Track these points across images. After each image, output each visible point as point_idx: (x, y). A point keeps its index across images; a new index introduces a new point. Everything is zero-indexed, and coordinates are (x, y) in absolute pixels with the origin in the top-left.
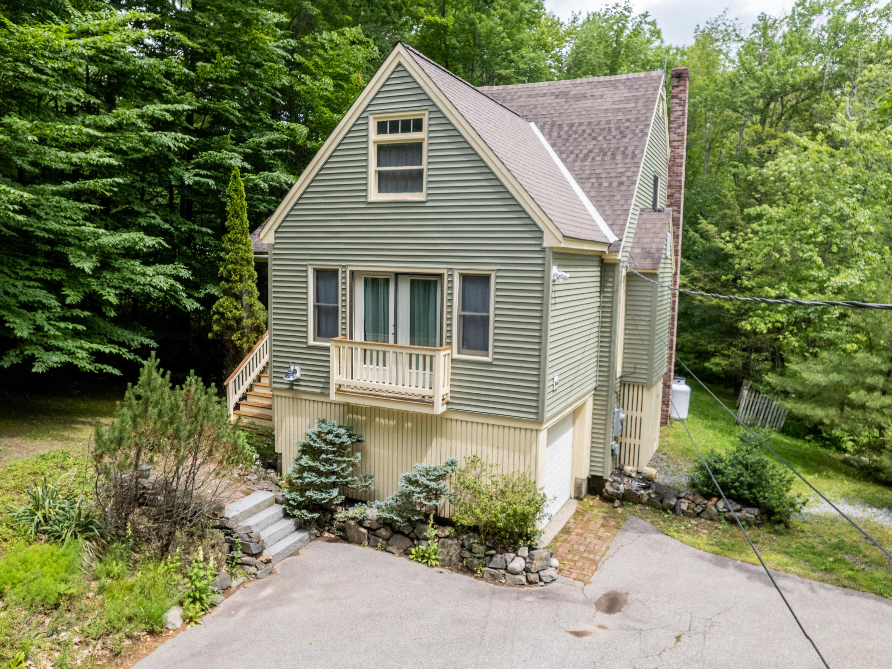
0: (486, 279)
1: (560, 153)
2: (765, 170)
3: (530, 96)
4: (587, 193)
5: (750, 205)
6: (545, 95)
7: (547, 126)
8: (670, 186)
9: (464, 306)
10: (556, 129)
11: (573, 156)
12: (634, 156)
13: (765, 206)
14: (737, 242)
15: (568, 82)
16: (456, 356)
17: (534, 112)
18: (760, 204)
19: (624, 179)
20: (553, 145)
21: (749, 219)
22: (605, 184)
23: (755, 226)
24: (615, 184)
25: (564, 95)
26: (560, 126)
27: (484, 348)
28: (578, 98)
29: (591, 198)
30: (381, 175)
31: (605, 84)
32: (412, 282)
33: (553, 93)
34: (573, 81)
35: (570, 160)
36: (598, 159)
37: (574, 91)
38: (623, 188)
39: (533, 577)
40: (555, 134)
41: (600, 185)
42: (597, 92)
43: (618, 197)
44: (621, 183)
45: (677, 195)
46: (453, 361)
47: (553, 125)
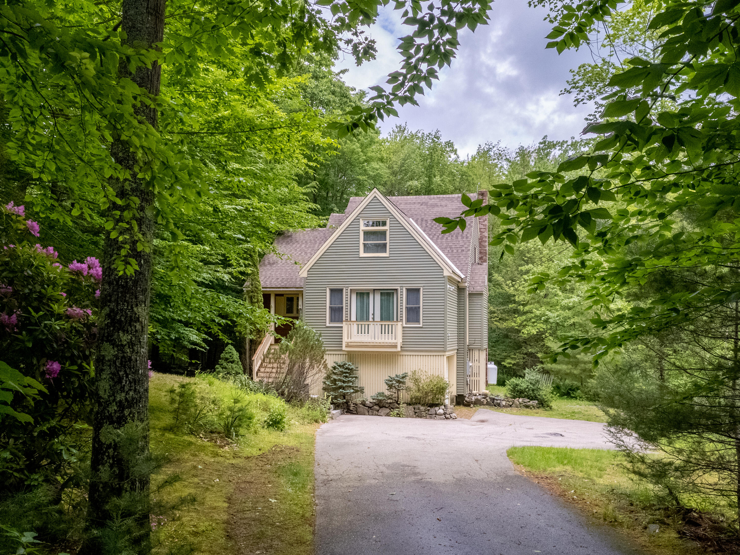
0: (418, 290)
1: (429, 235)
2: (529, 245)
3: (406, 204)
4: (447, 255)
5: (521, 265)
6: (415, 203)
7: (419, 221)
8: (480, 253)
9: (407, 303)
10: (424, 222)
11: (436, 237)
12: (467, 238)
13: (530, 265)
14: (516, 286)
15: (426, 196)
16: (405, 325)
17: (410, 213)
18: (528, 264)
19: (464, 248)
20: (424, 231)
21: (522, 273)
22: (455, 251)
23: (525, 277)
24: (460, 251)
25: (426, 204)
26: (426, 220)
27: (418, 321)
28: (434, 206)
29: (449, 258)
30: (365, 245)
31: (447, 199)
32: (381, 294)
33: (419, 203)
34: (429, 196)
35: (435, 238)
36: (449, 238)
37: (431, 202)
38: (464, 253)
39: (448, 416)
40: (424, 225)
41: (452, 251)
42: (443, 203)
43: (462, 257)
44: (463, 251)
45: (484, 258)
46: (403, 327)
47: (422, 220)
